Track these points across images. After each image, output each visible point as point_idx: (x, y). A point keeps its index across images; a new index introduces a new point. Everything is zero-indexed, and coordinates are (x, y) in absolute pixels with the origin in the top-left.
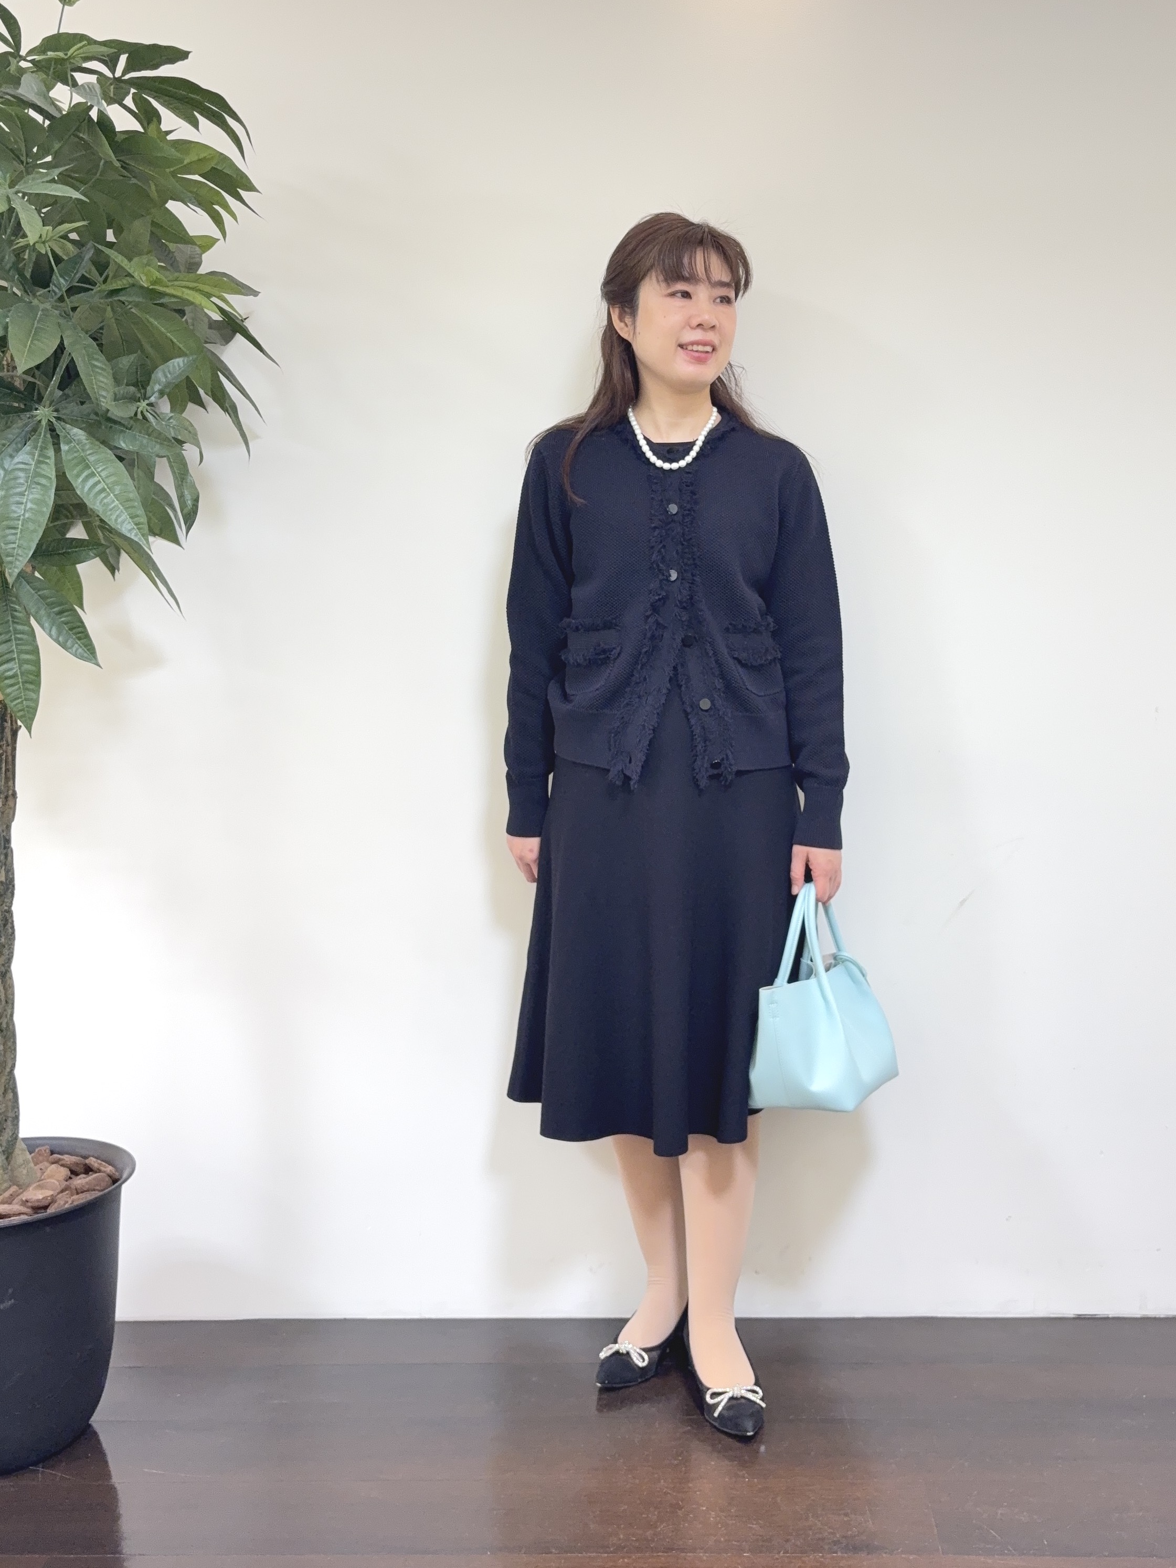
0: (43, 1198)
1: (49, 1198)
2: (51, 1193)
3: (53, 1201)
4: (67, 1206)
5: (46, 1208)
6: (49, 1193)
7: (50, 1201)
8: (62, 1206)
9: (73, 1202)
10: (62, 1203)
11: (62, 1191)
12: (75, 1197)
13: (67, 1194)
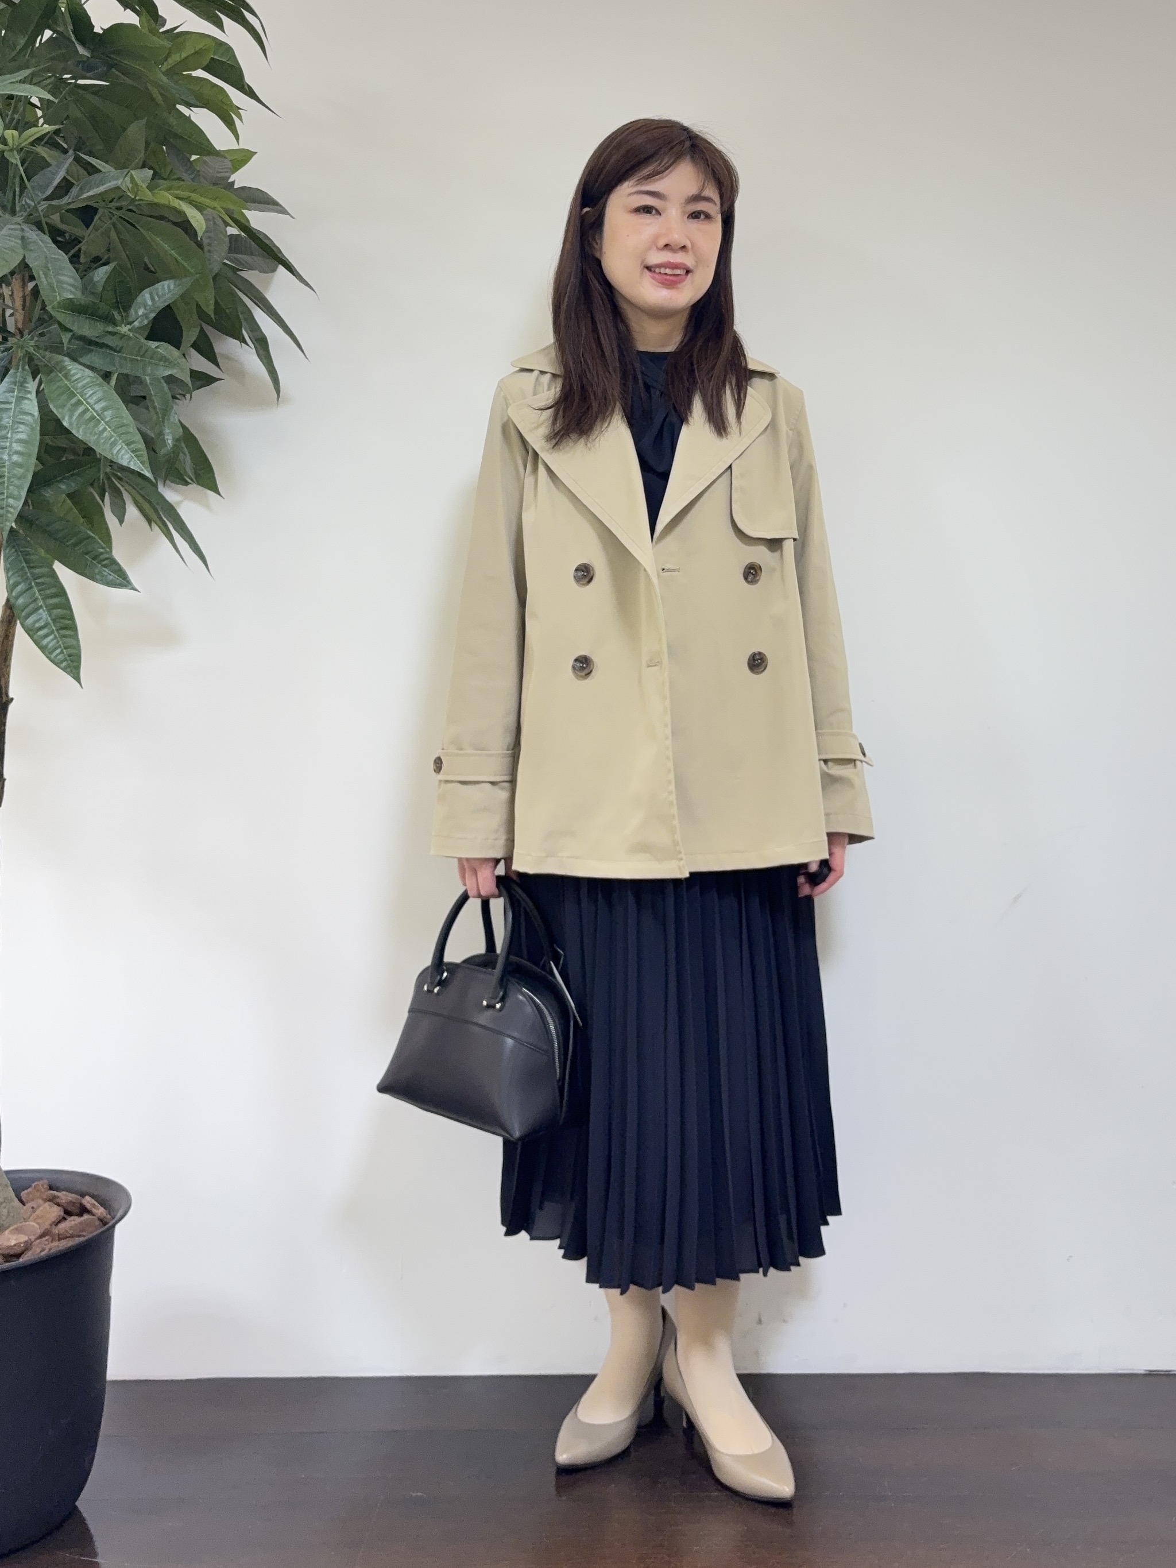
0: (15, 1245)
1: (22, 1245)
2: (25, 1238)
3: (28, 1246)
4: (43, 1254)
5: (18, 1256)
6: (23, 1238)
7: (23, 1248)
8: (37, 1254)
9: (50, 1249)
10: (38, 1250)
11: (41, 1237)
12: (56, 1244)
13: (46, 1240)
